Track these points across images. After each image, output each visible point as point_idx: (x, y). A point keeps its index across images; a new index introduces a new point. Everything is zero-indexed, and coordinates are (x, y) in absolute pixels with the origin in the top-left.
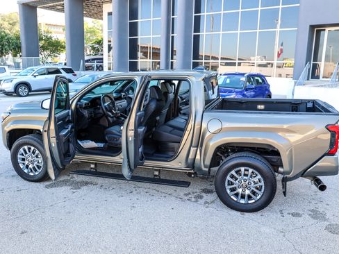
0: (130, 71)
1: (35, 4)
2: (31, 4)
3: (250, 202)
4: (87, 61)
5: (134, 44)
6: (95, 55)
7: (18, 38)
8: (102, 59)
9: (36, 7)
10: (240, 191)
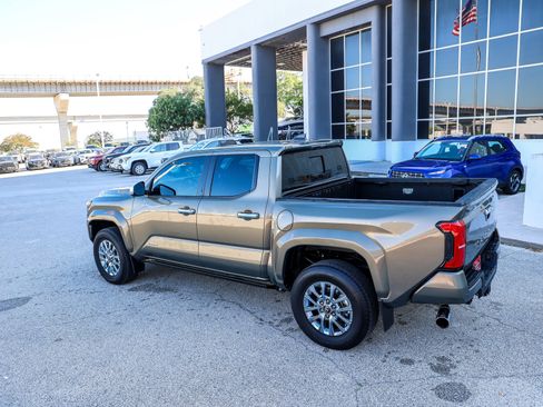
0: (333, 138)
1: (221, 61)
2: (217, 62)
3: (336, 334)
4: (280, 128)
5: (338, 101)
6: (296, 118)
7: (203, 105)
8: (302, 124)
9: (223, 65)
10: (322, 315)
